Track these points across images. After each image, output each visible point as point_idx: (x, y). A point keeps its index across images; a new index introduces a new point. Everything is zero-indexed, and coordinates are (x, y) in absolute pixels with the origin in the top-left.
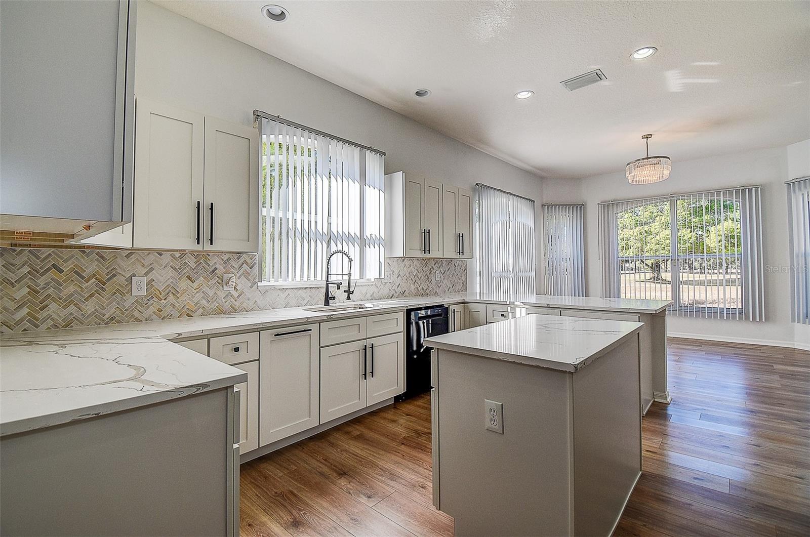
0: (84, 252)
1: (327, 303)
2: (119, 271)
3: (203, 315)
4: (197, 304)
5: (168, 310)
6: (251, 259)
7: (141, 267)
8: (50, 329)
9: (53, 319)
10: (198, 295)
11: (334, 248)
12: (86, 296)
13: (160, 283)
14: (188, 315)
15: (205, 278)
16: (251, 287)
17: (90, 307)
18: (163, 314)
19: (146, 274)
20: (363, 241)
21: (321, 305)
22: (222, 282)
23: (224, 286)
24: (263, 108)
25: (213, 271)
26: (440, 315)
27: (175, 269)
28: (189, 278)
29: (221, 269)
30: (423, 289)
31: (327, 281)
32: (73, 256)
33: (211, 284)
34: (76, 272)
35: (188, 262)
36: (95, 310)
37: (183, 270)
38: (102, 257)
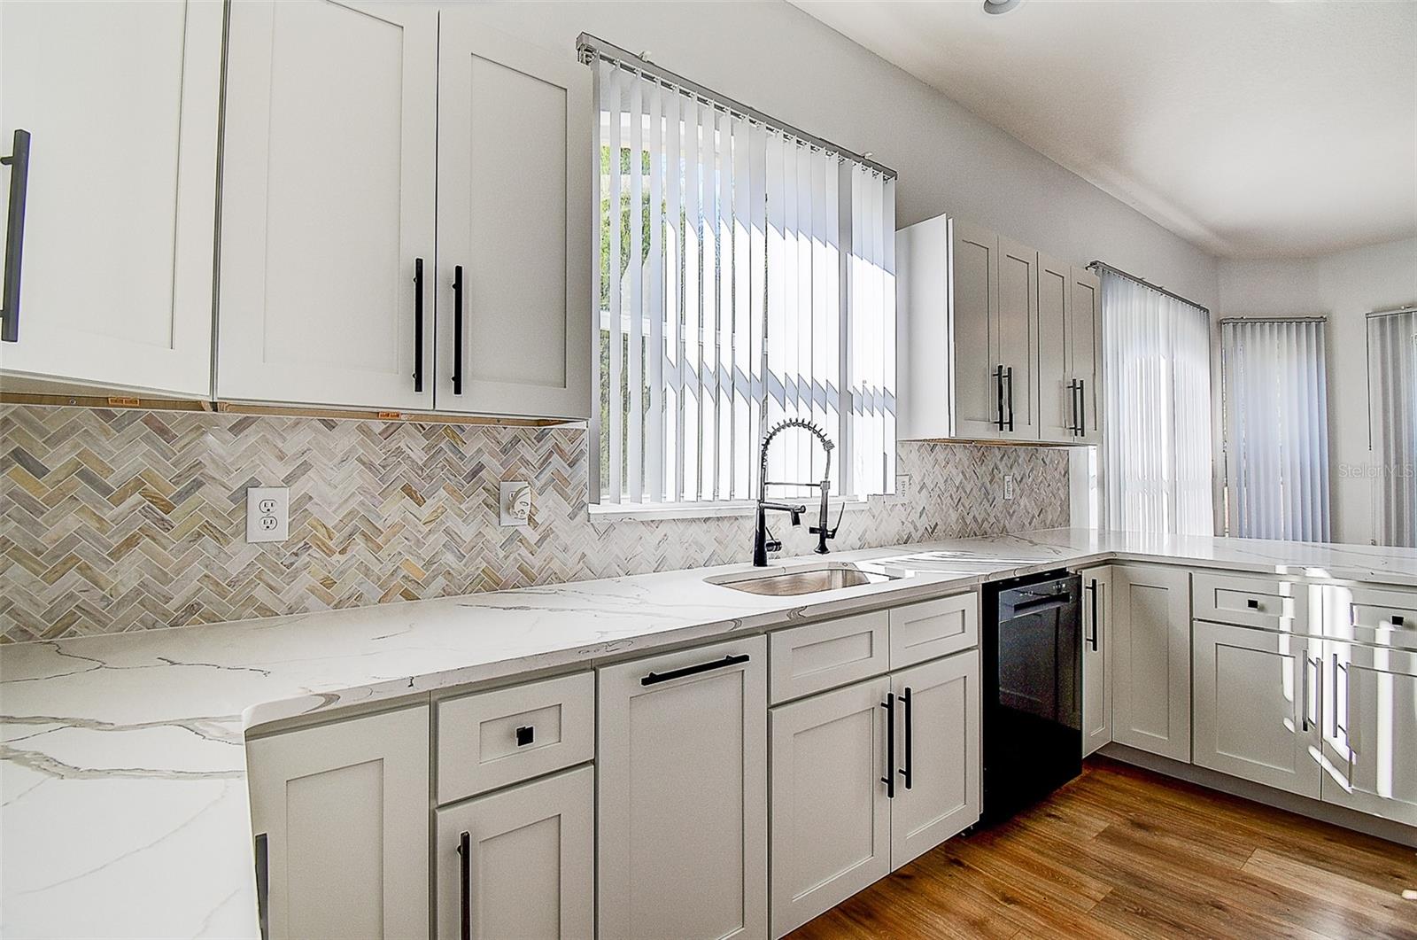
0: (108, 416)
1: (760, 560)
2: (210, 470)
3: (446, 593)
4: (430, 563)
5: (352, 583)
6: (572, 441)
7: (273, 458)
8: (8, 641)
9: (15, 613)
10: (432, 538)
11: (776, 415)
12: (115, 542)
13: (330, 504)
14: (408, 596)
15: (452, 492)
16: (572, 517)
17: (126, 575)
18: (339, 592)
19: (288, 481)
20: (846, 401)
21: (746, 566)
22: (497, 503)
23: (502, 515)
24: (601, 30)
25: (474, 473)
26: (1064, 598)
27: (370, 466)
28: (408, 491)
29: (493, 467)
30: (976, 521)
31: (762, 500)
32: (74, 428)
33: (468, 509)
34: (85, 476)
35: (405, 448)
36: (143, 584)
37: (393, 471)
38: (162, 431)
